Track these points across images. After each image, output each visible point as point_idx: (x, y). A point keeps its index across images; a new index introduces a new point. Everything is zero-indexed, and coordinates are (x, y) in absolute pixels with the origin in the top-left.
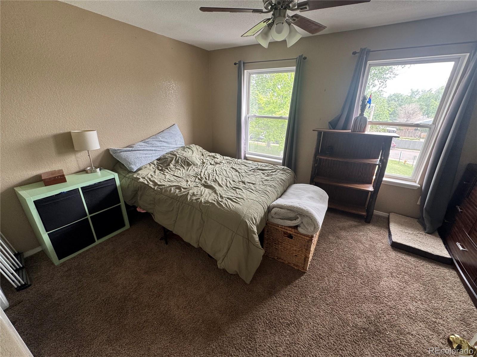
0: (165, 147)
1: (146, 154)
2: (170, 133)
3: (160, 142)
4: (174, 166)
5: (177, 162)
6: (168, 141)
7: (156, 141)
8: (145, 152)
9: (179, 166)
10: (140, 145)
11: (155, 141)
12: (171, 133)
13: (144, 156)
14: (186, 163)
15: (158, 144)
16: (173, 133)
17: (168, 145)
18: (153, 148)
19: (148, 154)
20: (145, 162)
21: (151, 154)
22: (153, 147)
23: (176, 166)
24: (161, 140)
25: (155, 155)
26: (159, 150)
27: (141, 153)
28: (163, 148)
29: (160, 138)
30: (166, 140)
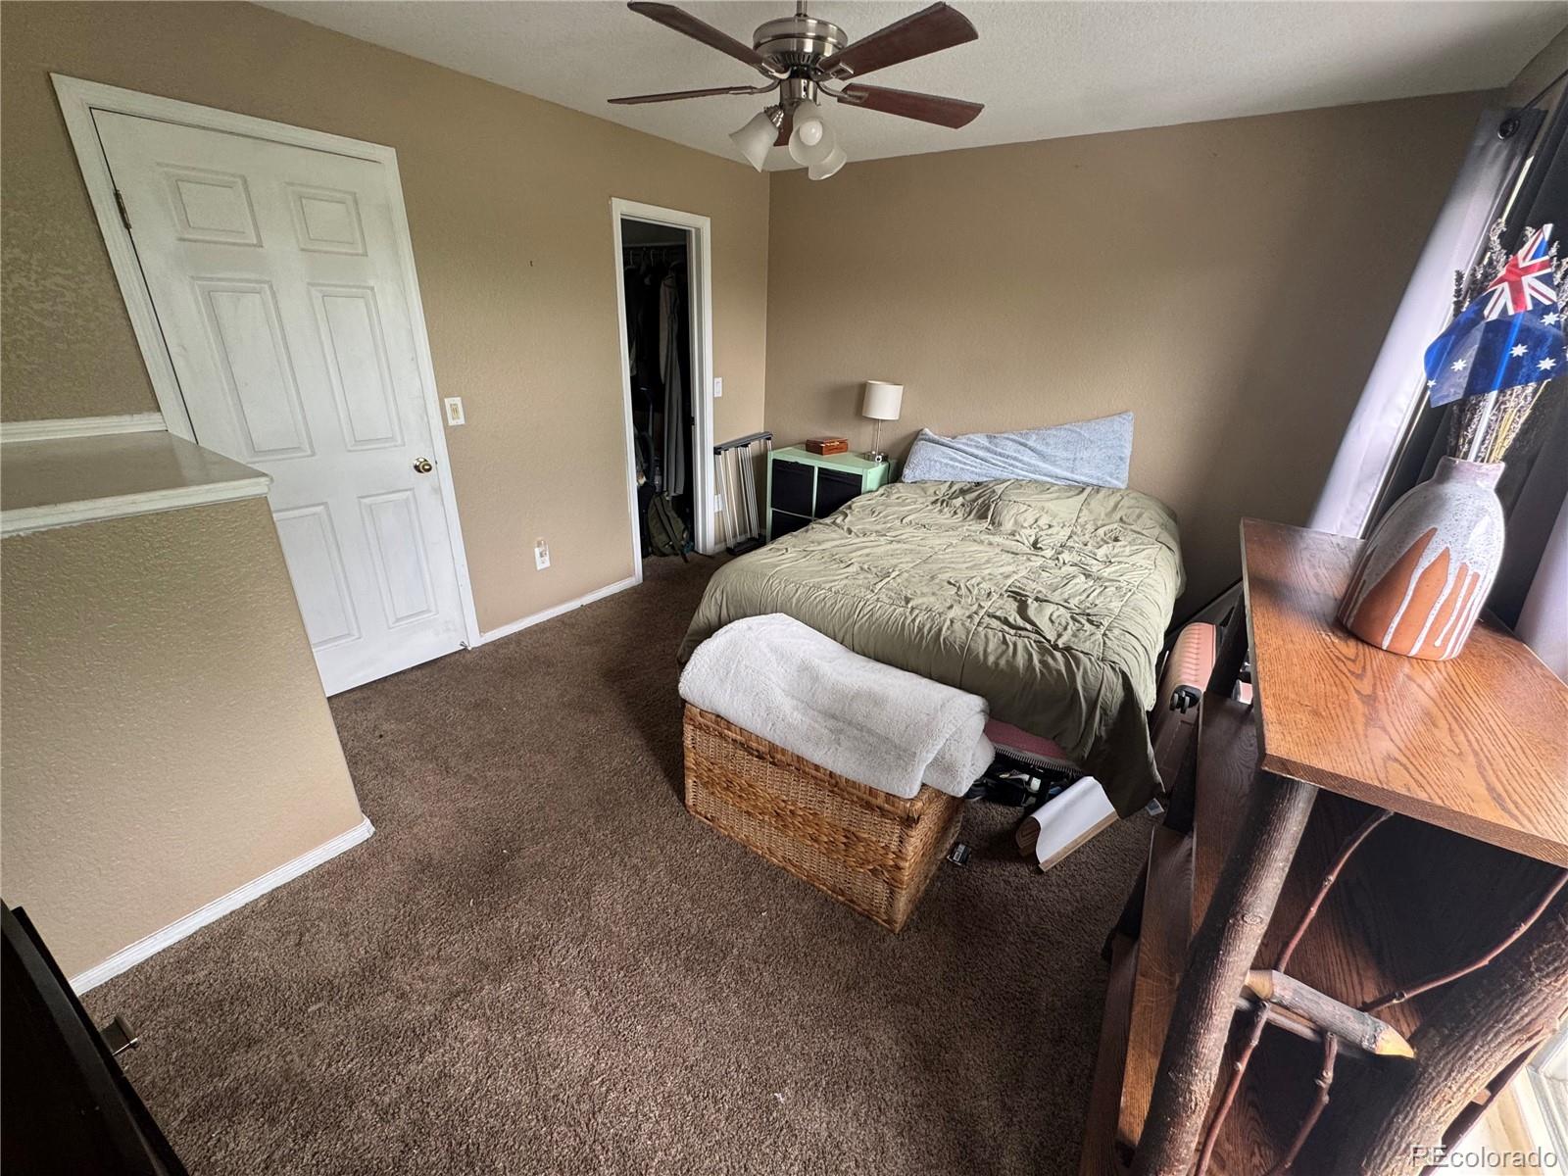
0: (1023, 462)
2: (1074, 432)
6: (1048, 450)
7: (1015, 441)
8: (957, 455)
9: (968, 509)
10: (968, 439)
11: (1011, 440)
12: (1079, 433)
14: (983, 509)
15: (1011, 449)
18: (985, 455)
20: (937, 475)
22: (990, 451)
23: (964, 506)
25: (976, 470)
26: (995, 461)
28: (1012, 462)
29: (1034, 438)
30: (1042, 449)
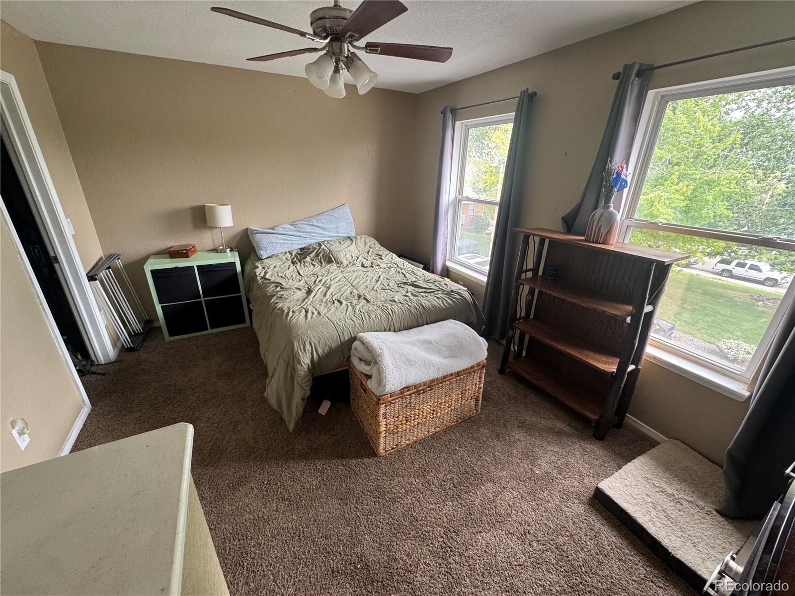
0: (316, 233)
1: (284, 240)
2: (331, 215)
3: (313, 227)
4: (311, 260)
5: (317, 255)
6: (325, 226)
7: (307, 224)
8: (285, 237)
9: (318, 261)
10: (283, 228)
11: (305, 224)
12: (333, 216)
13: (282, 241)
14: (327, 259)
15: (308, 228)
16: (337, 216)
17: (322, 232)
18: (298, 234)
19: (287, 240)
20: (279, 250)
21: (292, 240)
22: (299, 231)
23: (313, 260)
24: (315, 224)
25: (297, 242)
26: (305, 236)
27: (278, 238)
29: (315, 221)
30: (321, 225)
